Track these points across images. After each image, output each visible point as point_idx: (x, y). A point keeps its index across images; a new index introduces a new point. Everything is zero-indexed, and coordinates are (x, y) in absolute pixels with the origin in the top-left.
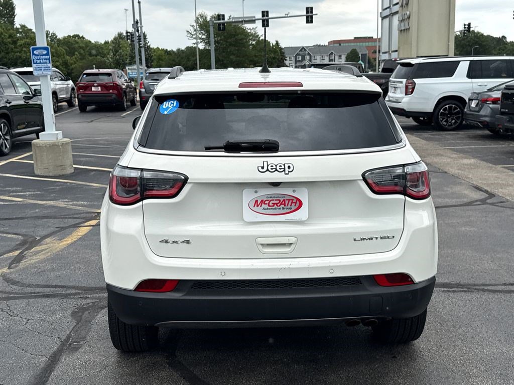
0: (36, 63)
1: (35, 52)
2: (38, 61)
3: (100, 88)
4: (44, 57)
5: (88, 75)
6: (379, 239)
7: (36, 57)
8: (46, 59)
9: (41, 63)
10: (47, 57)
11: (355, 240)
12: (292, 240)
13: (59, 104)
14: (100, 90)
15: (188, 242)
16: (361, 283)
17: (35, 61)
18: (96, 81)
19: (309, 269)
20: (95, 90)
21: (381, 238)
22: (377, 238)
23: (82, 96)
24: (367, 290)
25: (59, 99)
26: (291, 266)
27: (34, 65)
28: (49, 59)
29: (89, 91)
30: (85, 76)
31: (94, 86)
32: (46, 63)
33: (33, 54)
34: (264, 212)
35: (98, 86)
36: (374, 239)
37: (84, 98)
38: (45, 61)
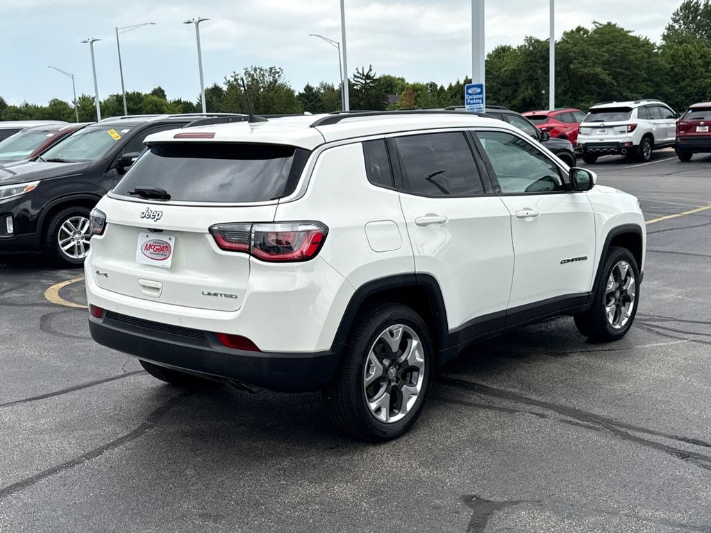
0: (470, 104)
1: (469, 91)
2: (472, 102)
3: (707, 127)
4: (478, 96)
5: (695, 110)
6: (223, 296)
7: (470, 97)
8: (479, 99)
9: (474, 104)
10: (480, 96)
11: (203, 293)
12: (159, 285)
13: (653, 151)
14: (707, 131)
15: (106, 275)
16: (205, 339)
17: (469, 101)
18: (703, 118)
19: (164, 314)
20: (700, 131)
21: (225, 296)
22: (221, 295)
23: (681, 139)
24: (209, 346)
25: (655, 143)
26: (154, 310)
27: (467, 106)
28: (482, 99)
29: (692, 132)
30: (690, 111)
31: (700, 126)
32: (479, 103)
33: (468, 93)
34: (150, 255)
35: (705, 125)
36: (219, 295)
37: (684, 142)
38: (478, 101)
